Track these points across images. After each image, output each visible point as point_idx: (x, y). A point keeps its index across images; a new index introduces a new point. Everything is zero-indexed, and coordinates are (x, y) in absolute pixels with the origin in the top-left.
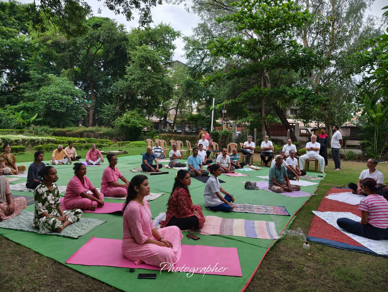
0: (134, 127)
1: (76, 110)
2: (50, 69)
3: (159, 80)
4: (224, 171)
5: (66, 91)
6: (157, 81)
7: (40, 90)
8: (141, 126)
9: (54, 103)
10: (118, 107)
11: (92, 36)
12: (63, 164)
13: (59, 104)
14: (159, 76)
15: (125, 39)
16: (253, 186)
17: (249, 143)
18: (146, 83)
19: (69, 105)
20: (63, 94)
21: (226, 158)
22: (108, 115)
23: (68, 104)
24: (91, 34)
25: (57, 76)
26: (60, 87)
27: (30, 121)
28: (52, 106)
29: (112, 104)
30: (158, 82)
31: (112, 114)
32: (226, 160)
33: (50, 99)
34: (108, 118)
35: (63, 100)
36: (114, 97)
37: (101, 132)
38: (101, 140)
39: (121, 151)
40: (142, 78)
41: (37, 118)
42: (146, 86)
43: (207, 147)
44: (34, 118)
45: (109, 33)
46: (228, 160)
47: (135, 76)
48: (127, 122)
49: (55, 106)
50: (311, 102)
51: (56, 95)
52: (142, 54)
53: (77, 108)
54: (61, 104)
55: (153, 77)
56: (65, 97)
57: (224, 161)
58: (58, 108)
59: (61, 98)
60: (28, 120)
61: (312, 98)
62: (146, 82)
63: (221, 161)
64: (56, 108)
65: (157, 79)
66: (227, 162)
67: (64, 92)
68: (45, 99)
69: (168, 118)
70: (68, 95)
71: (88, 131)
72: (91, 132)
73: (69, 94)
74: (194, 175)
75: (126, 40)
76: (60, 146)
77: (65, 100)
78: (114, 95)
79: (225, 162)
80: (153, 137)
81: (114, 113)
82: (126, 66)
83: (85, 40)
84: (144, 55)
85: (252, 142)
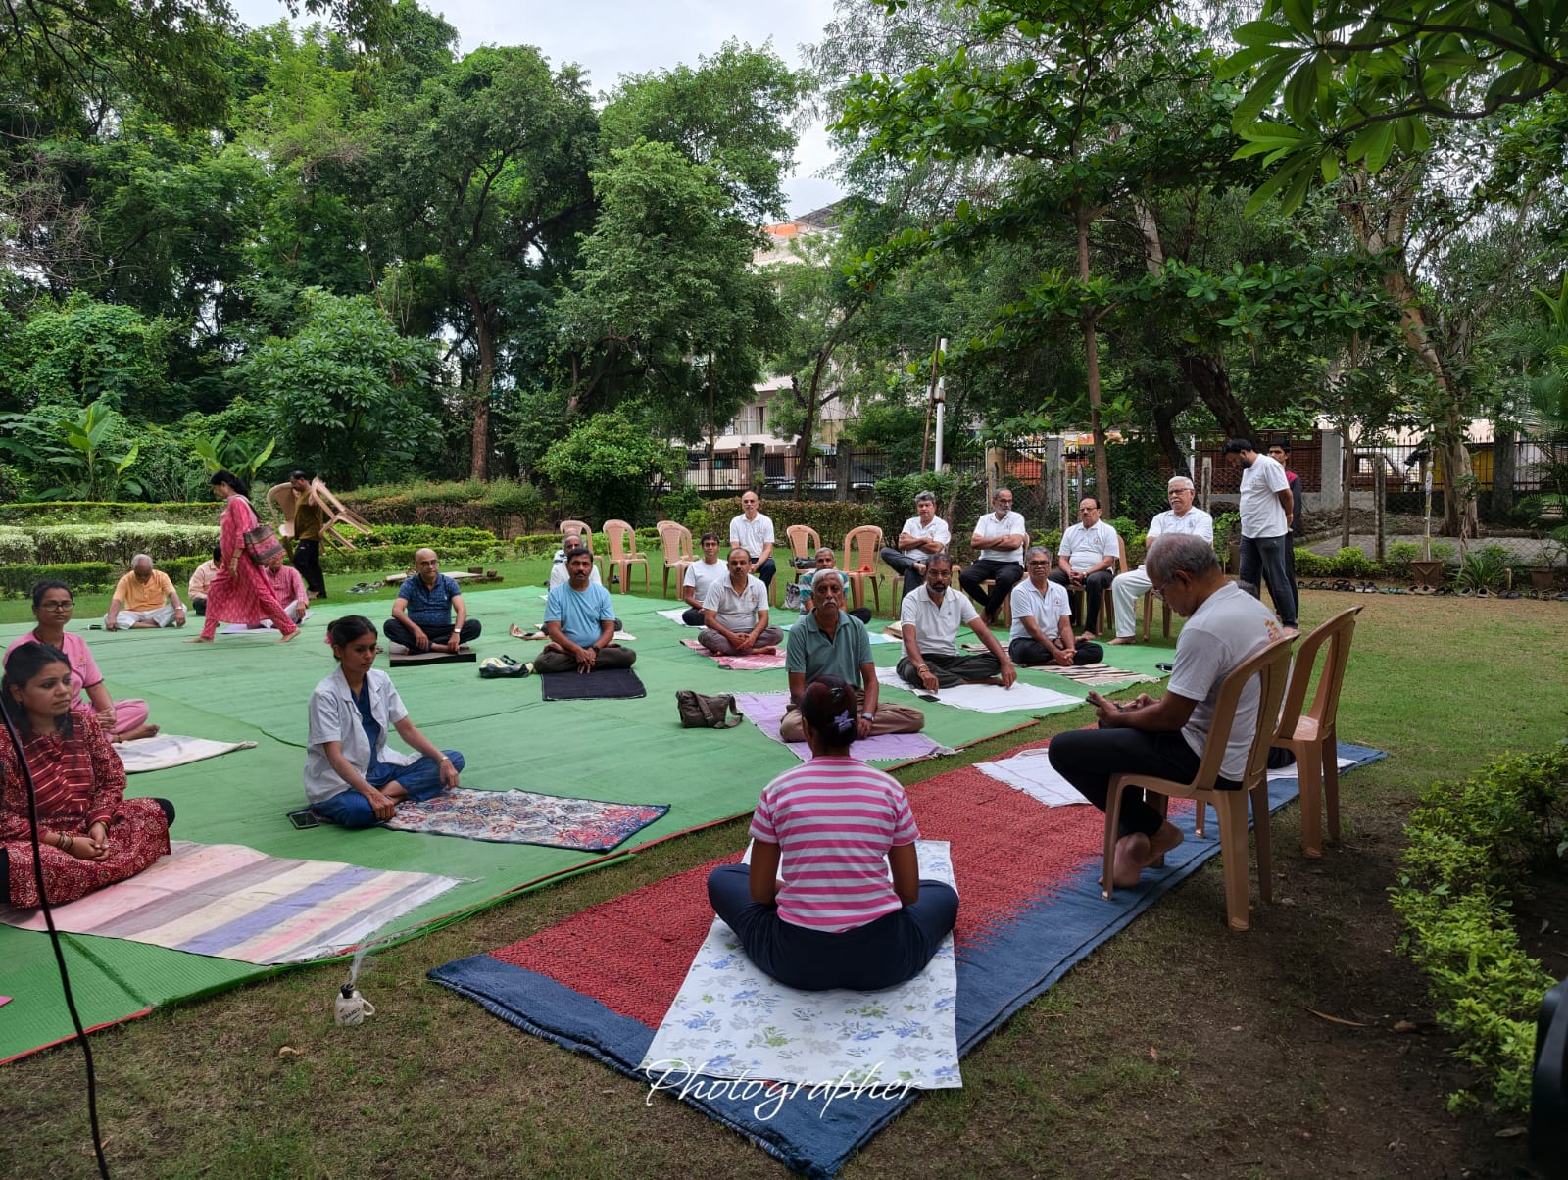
0: (607, 474)
1: (399, 419)
2: (323, 266)
3: (706, 282)
4: (726, 646)
5: (358, 350)
6: (697, 283)
7: (261, 350)
8: (634, 470)
9: (309, 394)
10: (573, 402)
11: (457, 127)
12: (156, 625)
13: (328, 401)
14: (709, 265)
15: (586, 123)
16: (706, 712)
17: (925, 522)
18: (655, 297)
19: (364, 399)
20: (345, 358)
21: (748, 592)
22: (530, 435)
23: (360, 398)
24: (452, 117)
25: (334, 293)
26: (336, 335)
27: (249, 469)
28: (303, 406)
29: (547, 388)
30: (705, 287)
31: (546, 429)
32: (749, 597)
33: (294, 383)
34: (533, 445)
35: (340, 383)
36: (551, 359)
37: (487, 502)
38: (453, 531)
39: (480, 571)
40: (641, 276)
41: (272, 457)
42: (654, 308)
43: (765, 546)
44: (264, 456)
45: (517, 107)
46: (756, 599)
47: (611, 271)
48: (581, 456)
49: (312, 407)
50: (1295, 330)
51: (318, 364)
52: (630, 177)
53: (402, 412)
54: (337, 400)
55: (682, 271)
56: (347, 370)
57: (738, 602)
58: (324, 415)
59: (335, 376)
60: (242, 466)
61: (1301, 308)
62: (655, 291)
63: (721, 605)
64: (317, 414)
65: (697, 275)
66: (752, 606)
67: (346, 352)
68: (280, 383)
69: (816, 436)
70: (362, 362)
71: (435, 501)
72: (449, 501)
73: (367, 359)
74: (562, 667)
75: (588, 129)
76: (140, 559)
77: (350, 383)
78: (554, 354)
79: (740, 609)
80: (684, 514)
81: (554, 423)
82: (578, 234)
83: (430, 142)
84: (641, 184)
85: (936, 519)
